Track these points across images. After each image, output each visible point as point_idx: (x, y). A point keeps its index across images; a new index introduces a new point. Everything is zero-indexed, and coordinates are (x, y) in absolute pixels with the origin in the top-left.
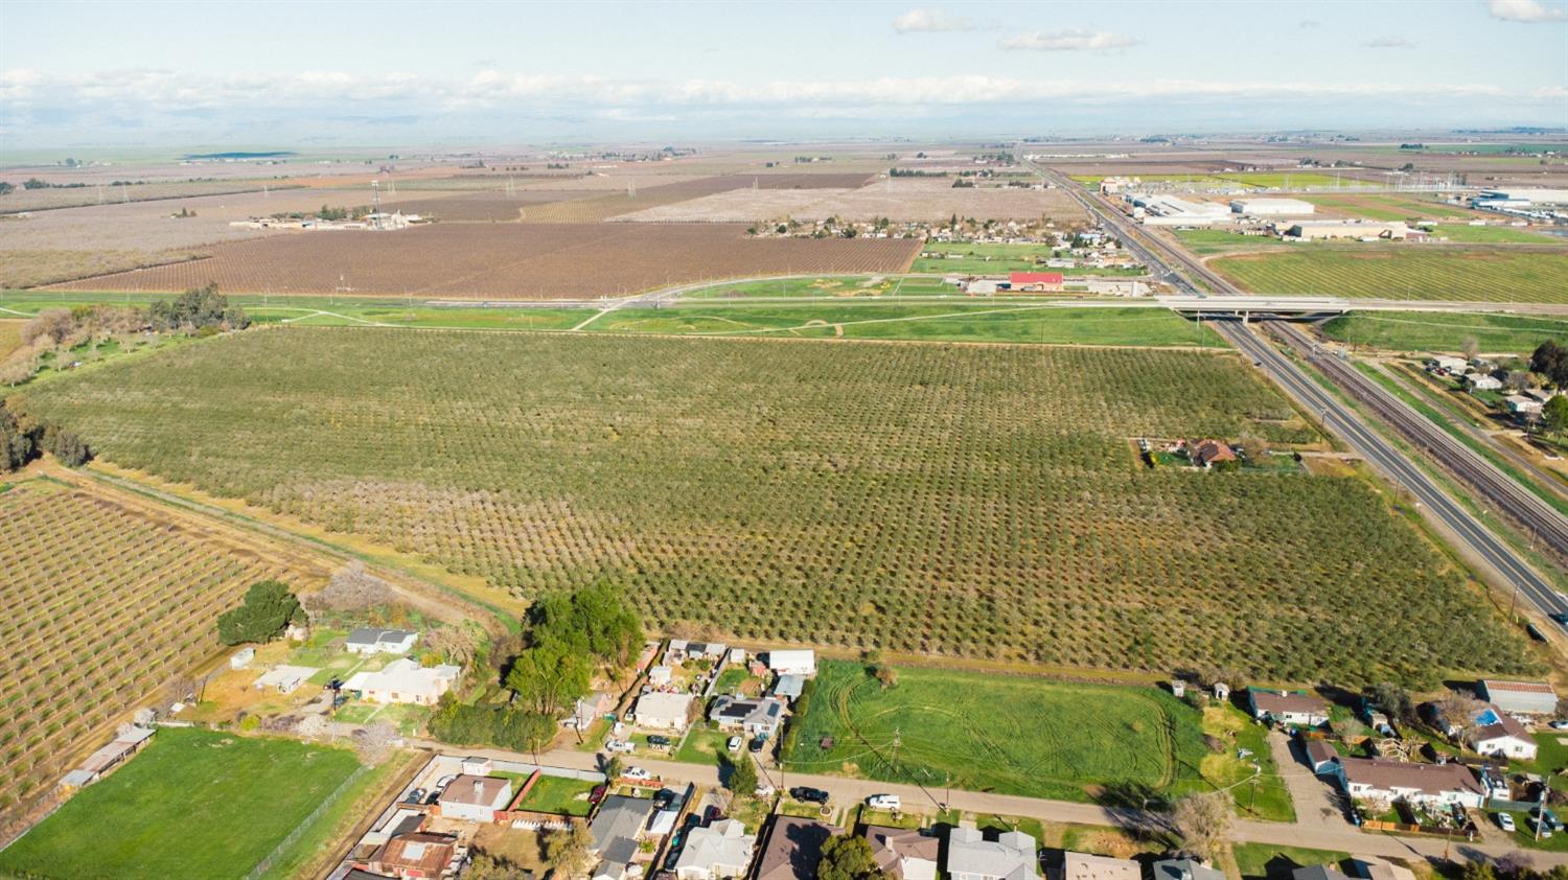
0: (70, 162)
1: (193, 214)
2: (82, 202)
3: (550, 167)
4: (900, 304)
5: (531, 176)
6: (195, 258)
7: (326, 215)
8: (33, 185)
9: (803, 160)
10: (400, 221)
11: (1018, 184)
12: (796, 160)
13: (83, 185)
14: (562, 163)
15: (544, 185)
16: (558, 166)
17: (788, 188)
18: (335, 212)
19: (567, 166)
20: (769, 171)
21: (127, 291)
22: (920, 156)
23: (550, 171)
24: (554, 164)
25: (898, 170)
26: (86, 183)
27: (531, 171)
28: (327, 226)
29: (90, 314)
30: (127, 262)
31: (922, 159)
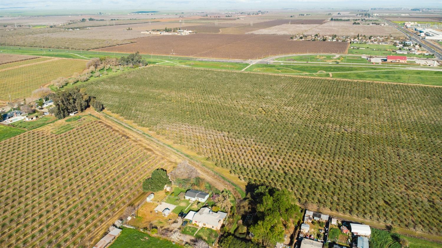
0: (100, 13)
1: (131, 29)
2: (103, 25)
3: (226, 16)
4: (351, 66)
5: (221, 19)
6: (132, 42)
7: (167, 30)
8: (91, 20)
9: (302, 15)
10: (186, 33)
11: (375, 23)
12: (299, 15)
13: (103, 20)
14: (230, 15)
15: (226, 22)
16: (229, 16)
17: (299, 24)
18: (169, 29)
19: (231, 16)
20: (291, 18)
21: (114, 52)
22: (339, 14)
23: (227, 18)
24: (227, 15)
25: (334, 18)
26: (104, 19)
27: (221, 17)
28: (167, 34)
29: (105, 60)
30: (114, 43)
31: (339, 15)
